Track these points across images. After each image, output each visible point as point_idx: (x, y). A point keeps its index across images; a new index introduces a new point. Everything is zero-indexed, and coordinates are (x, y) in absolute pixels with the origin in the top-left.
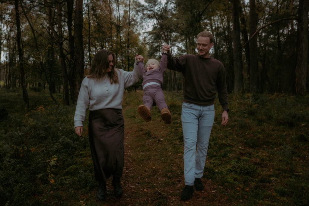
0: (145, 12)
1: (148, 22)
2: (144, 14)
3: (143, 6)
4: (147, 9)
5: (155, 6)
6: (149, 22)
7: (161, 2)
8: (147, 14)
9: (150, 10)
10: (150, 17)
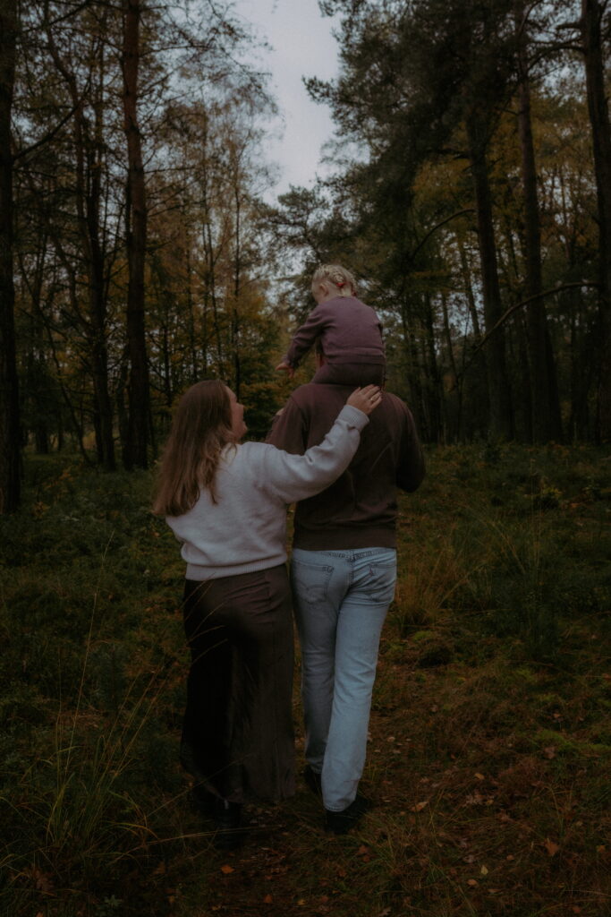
0: (281, 229)
1: (290, 254)
2: (278, 235)
3: (276, 213)
4: (287, 223)
5: (308, 214)
6: (293, 255)
7: (324, 201)
8: (286, 232)
9: (295, 224)
10: (293, 241)
